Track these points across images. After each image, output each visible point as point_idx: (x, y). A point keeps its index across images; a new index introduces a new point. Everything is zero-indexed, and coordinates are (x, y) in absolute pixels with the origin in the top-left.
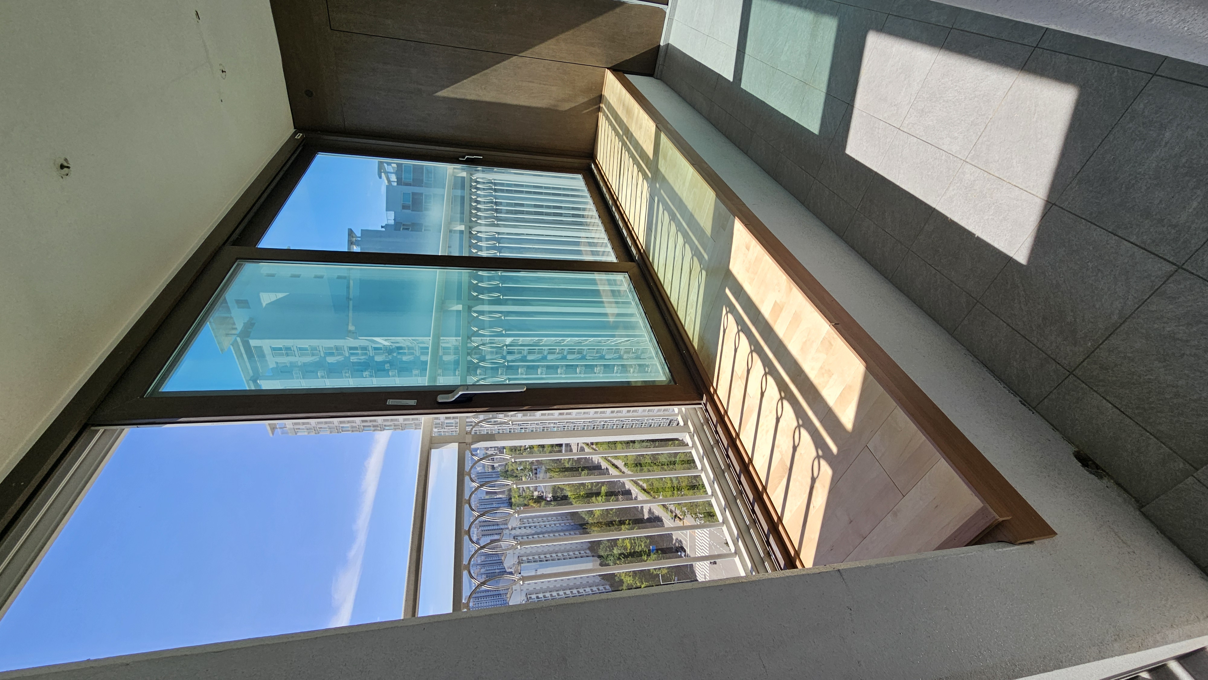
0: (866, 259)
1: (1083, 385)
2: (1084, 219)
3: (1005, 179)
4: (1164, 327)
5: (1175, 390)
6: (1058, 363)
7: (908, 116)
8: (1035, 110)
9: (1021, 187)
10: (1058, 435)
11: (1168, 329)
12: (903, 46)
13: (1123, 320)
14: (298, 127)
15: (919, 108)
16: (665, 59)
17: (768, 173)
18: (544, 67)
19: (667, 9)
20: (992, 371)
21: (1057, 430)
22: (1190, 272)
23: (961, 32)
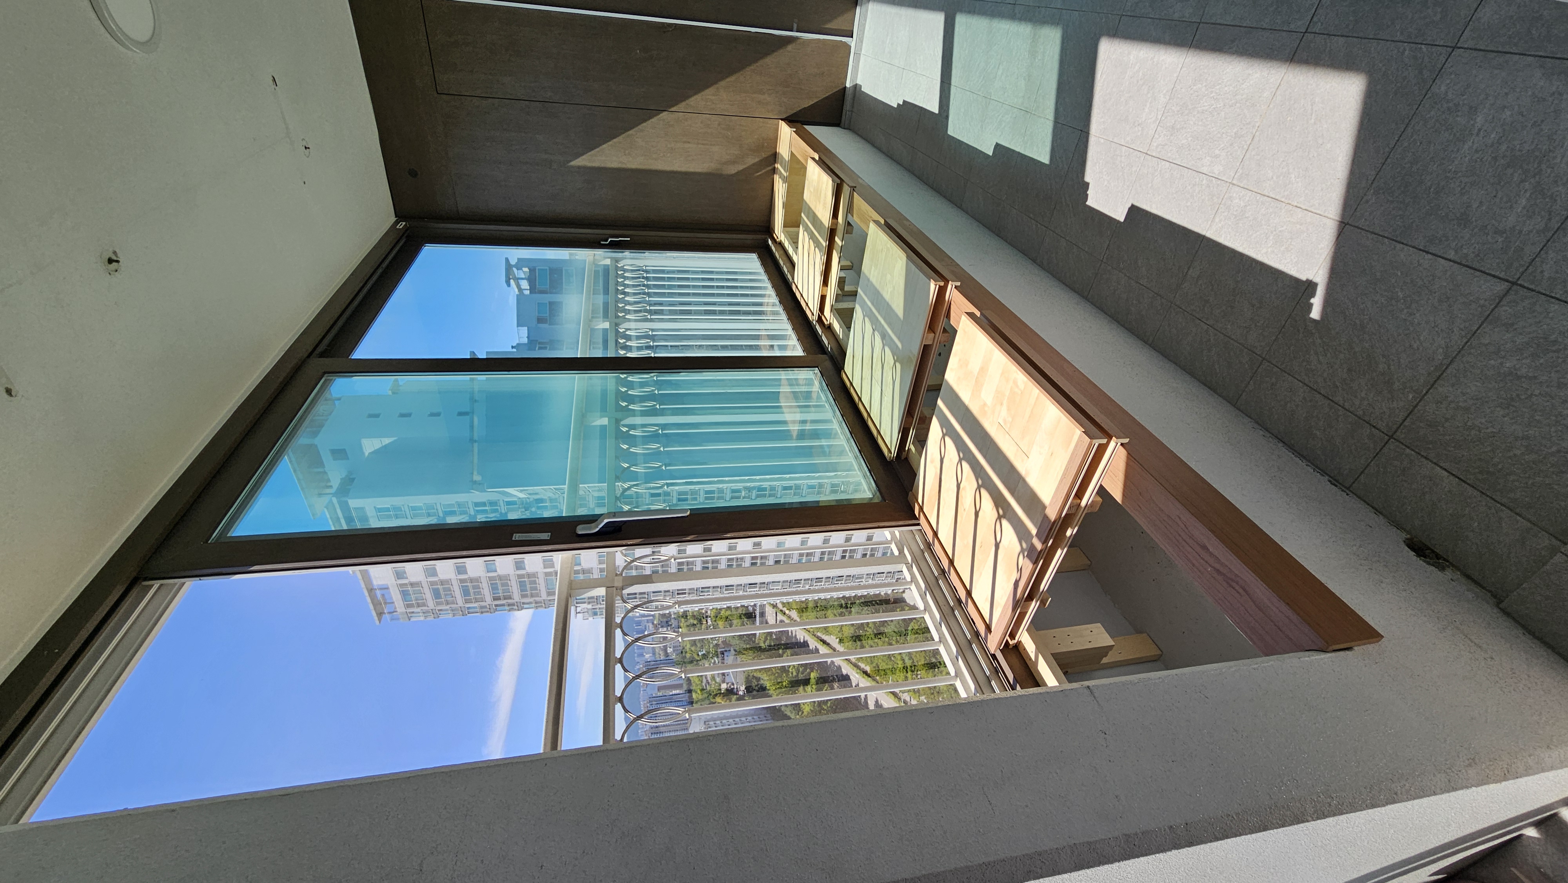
0: (1118, 322)
1: (1408, 451)
2: (1387, 238)
3: (1283, 200)
4: (1501, 364)
5: (1525, 443)
6: (1374, 427)
7: (1156, 136)
8: (1312, 109)
9: (1304, 207)
10: (1381, 520)
11: (1508, 365)
12: (1142, 52)
13: (1450, 359)
14: (400, 214)
15: (1168, 125)
16: (853, 103)
17: (989, 229)
18: (702, 123)
19: (852, 42)
20: (1291, 447)
21: (1381, 513)
22: (1528, 289)
23: (1212, 26)
